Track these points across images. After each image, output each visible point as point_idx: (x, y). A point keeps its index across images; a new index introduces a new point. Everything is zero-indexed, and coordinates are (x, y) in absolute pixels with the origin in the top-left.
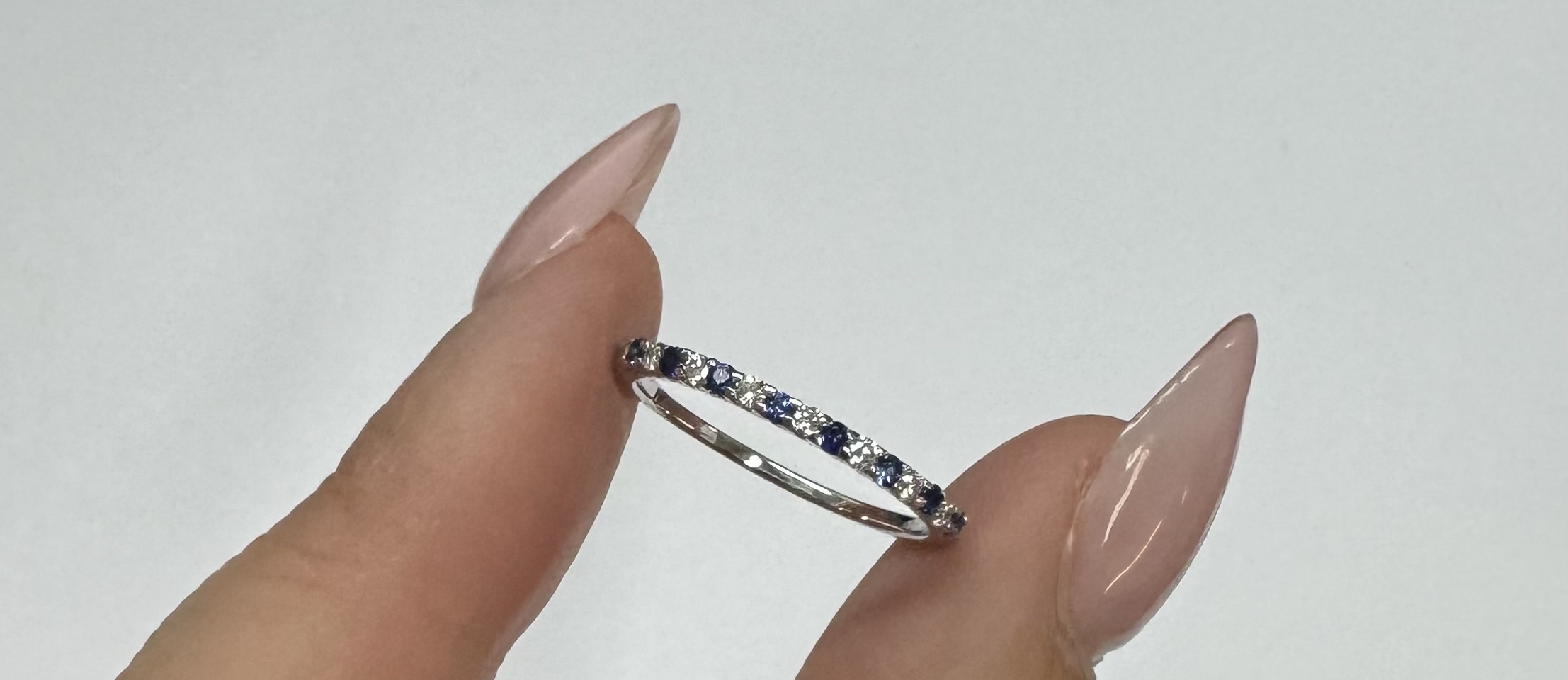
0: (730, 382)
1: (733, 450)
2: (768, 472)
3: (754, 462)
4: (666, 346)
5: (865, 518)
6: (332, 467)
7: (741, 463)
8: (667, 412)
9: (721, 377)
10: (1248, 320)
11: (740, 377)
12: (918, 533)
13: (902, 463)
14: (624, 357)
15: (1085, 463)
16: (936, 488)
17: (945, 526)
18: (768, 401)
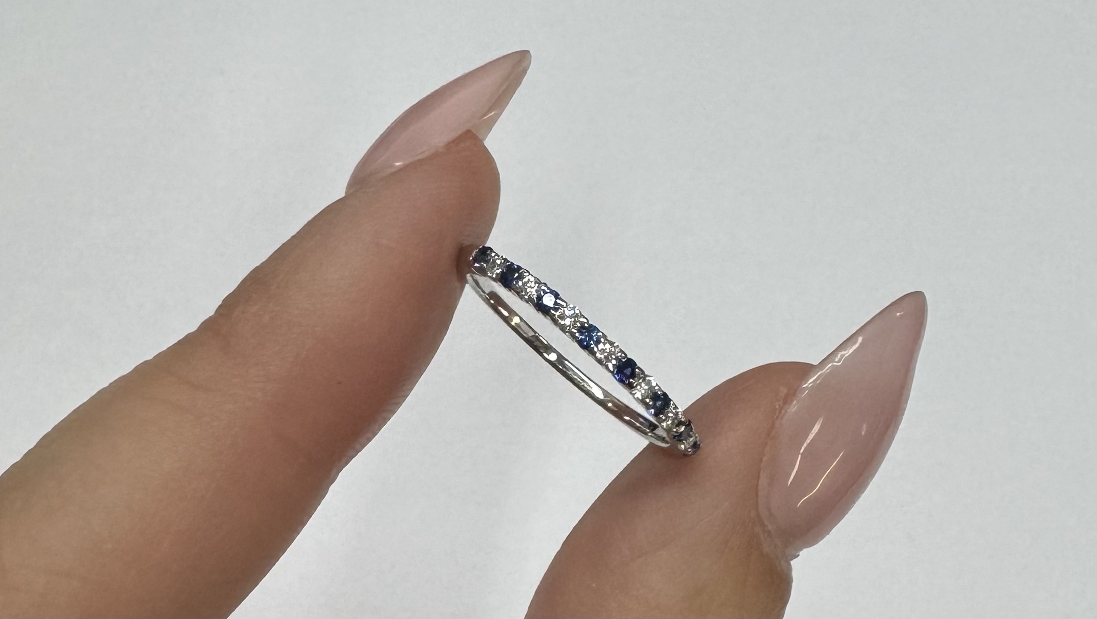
0: (557, 307)
1: (538, 345)
2: (560, 366)
3: (553, 357)
4: (507, 260)
5: (627, 418)
6: (210, 311)
7: (541, 354)
8: (492, 302)
9: (549, 300)
11: (564, 304)
12: (663, 439)
13: (670, 400)
18: (582, 329)
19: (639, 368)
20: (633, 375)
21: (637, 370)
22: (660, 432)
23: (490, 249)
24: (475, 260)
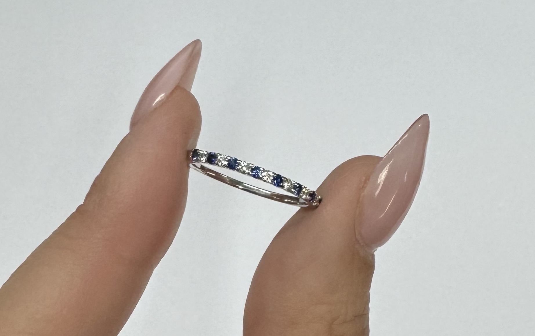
0: (237, 164)
1: (234, 183)
2: (247, 189)
4: (208, 152)
5: (286, 200)
9: (233, 163)
10: (426, 115)
11: (240, 162)
12: (304, 203)
13: (302, 186)
14: (191, 157)
15: (364, 178)
16: (314, 192)
17: (317, 204)
18: (252, 170)
19: (283, 177)
20: (282, 181)
21: (283, 178)
22: (301, 201)
23: (197, 149)
24: (193, 157)
